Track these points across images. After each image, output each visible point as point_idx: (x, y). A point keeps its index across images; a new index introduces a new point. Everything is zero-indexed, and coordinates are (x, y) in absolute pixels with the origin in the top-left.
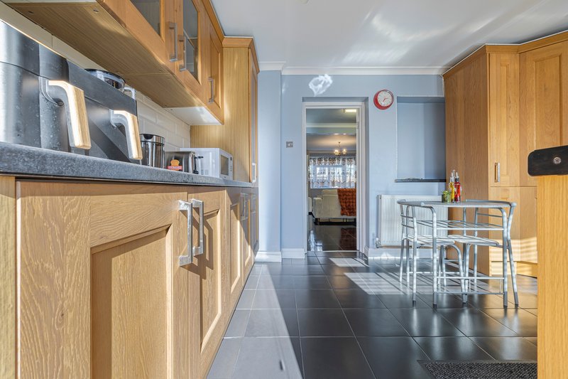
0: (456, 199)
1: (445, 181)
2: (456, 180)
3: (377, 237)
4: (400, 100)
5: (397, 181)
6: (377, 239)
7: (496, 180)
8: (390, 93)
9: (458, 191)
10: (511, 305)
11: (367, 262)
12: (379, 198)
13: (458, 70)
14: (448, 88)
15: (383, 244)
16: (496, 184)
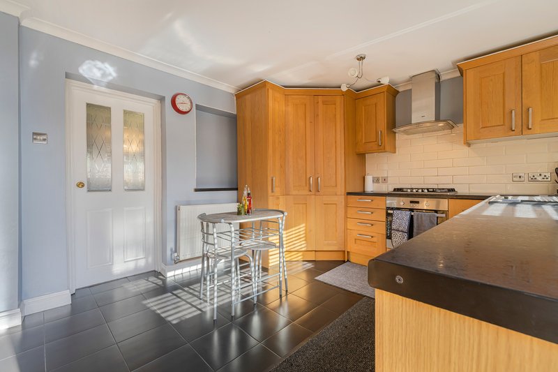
0: (248, 212)
1: (237, 189)
2: (249, 194)
3: (176, 252)
4: (198, 107)
5: (196, 190)
6: (176, 255)
7: (272, 192)
8: (189, 98)
9: (250, 204)
10: (284, 293)
11: (164, 281)
12: (177, 209)
13: (246, 95)
14: (239, 106)
15: (182, 258)
16: (272, 194)
